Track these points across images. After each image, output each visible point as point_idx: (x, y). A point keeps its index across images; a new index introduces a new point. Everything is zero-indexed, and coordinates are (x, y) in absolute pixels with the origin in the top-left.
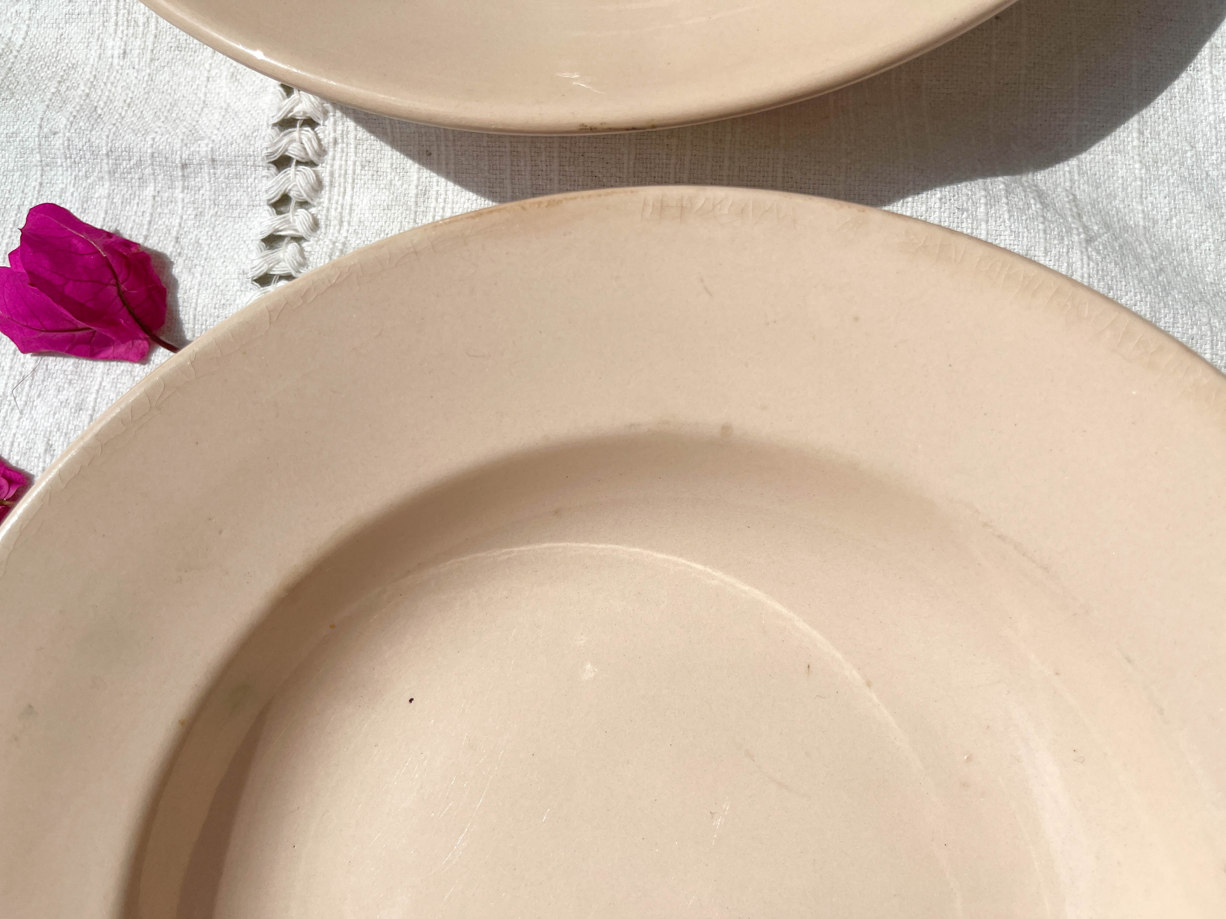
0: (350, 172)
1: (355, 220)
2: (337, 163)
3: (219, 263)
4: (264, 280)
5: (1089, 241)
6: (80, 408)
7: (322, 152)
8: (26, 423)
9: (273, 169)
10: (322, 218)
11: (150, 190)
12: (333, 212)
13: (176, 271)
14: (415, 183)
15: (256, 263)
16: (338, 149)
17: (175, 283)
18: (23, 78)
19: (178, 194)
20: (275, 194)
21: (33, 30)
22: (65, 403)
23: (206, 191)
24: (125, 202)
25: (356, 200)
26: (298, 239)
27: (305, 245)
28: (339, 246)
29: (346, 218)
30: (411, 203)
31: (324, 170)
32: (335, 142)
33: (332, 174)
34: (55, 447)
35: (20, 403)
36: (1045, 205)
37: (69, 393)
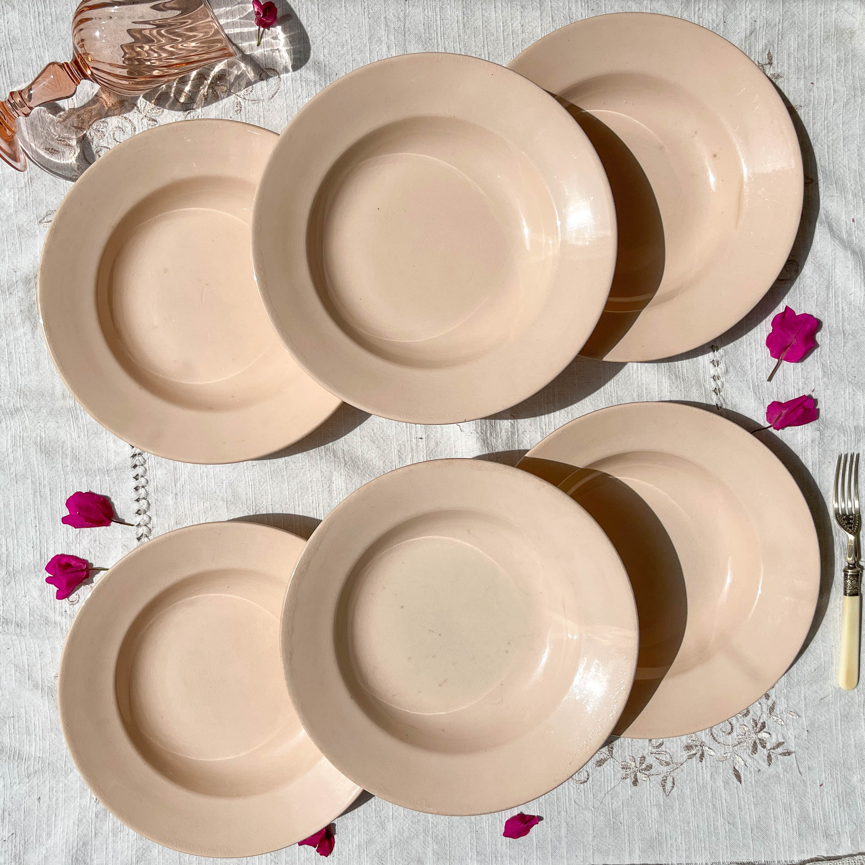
0: (154, 465)
1: (158, 479)
2: (150, 464)
3: (124, 496)
4: (138, 500)
5: (346, 464)
6: (96, 541)
7: (145, 461)
8: (81, 546)
9: (133, 469)
10: (148, 479)
11: (98, 478)
12: (151, 477)
13: (113, 500)
14: (172, 466)
15: (135, 496)
16: (149, 459)
17: (113, 503)
18: (51, 449)
19: (107, 477)
20: (135, 475)
21: (47, 432)
22: (91, 540)
23: (115, 476)
24: (92, 482)
25: (157, 473)
26: (143, 487)
27: (146, 488)
28: (155, 487)
29: (155, 478)
30: (173, 472)
31: (146, 466)
32: (148, 458)
33: (149, 467)
34: (92, 551)
35: (78, 541)
36: (334, 457)
37: (91, 537)
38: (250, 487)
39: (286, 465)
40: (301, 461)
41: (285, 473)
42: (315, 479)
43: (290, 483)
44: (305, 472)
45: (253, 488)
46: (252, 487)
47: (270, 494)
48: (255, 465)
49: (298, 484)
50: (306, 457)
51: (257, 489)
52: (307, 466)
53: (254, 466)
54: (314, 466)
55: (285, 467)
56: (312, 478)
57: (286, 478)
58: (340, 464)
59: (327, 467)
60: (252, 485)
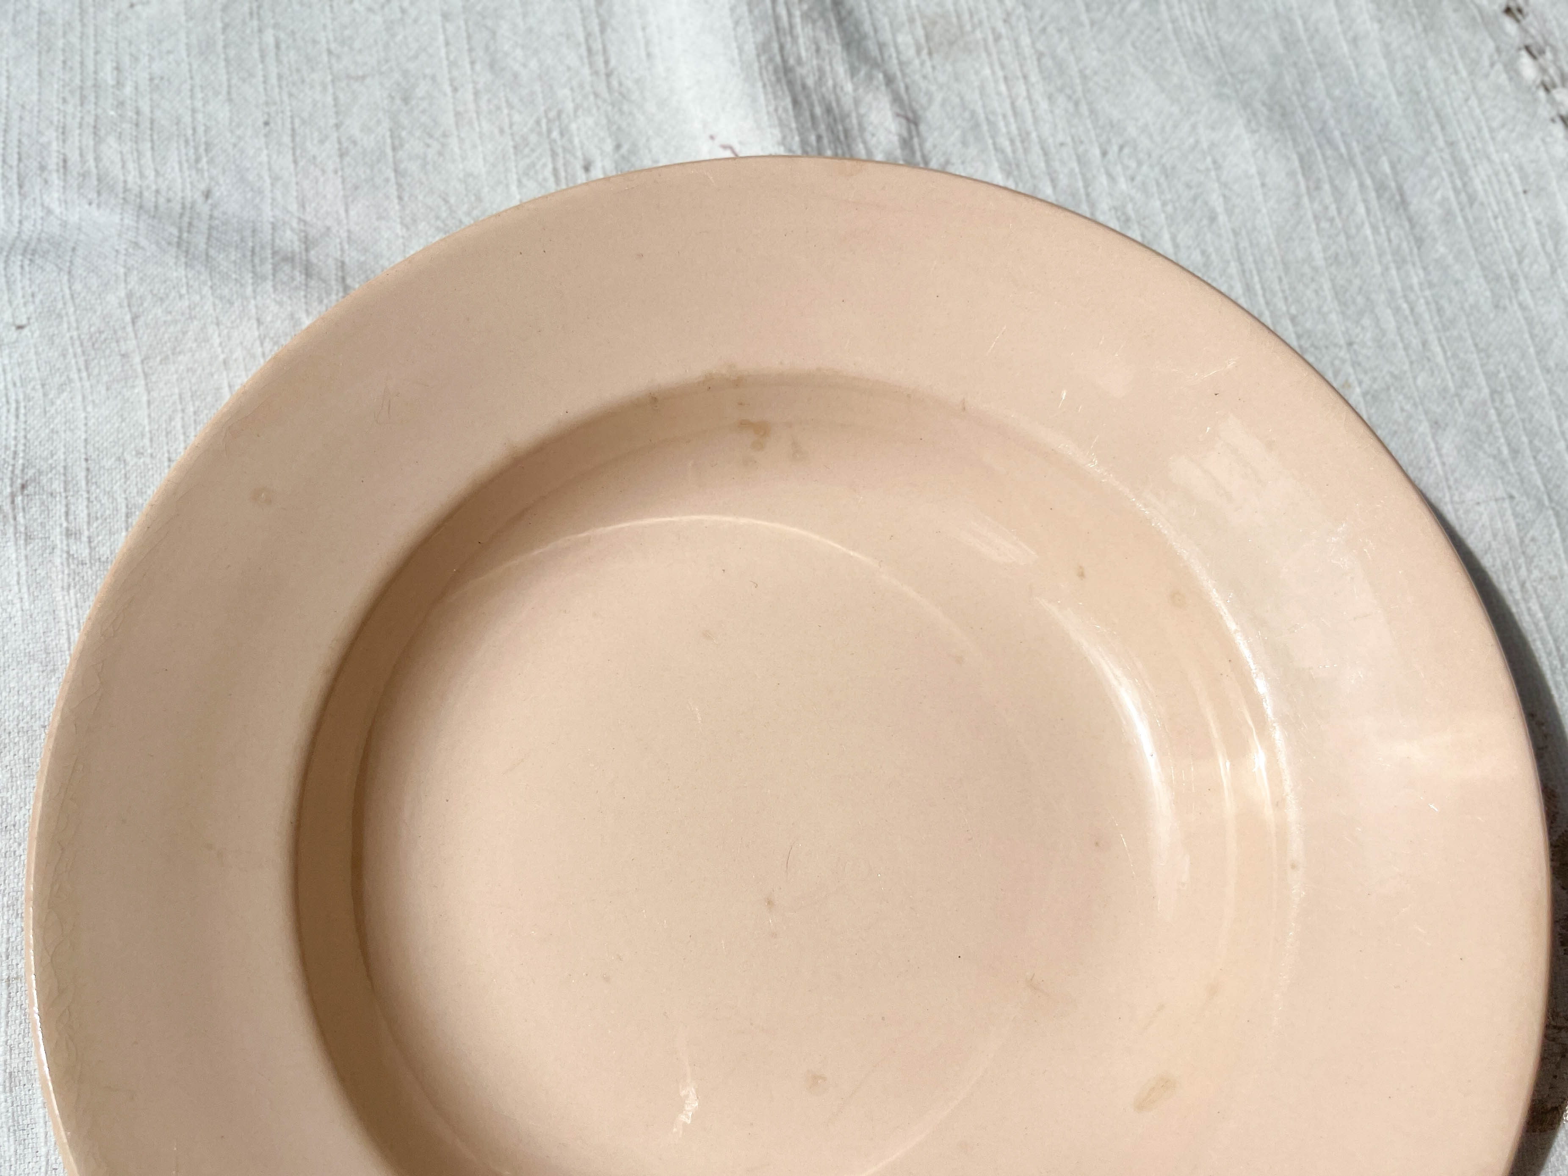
38: (13, 410)
39: (134, 309)
40: (183, 291)
41: (132, 344)
42: (238, 353)
43: (154, 378)
44: (204, 328)
45: (22, 411)
46: (17, 409)
47: (81, 425)
48: (24, 322)
49: (180, 379)
50: (202, 278)
51: (38, 412)
52: (208, 306)
53: (20, 327)
54: (231, 303)
55: (128, 318)
56: (227, 350)
57: (137, 359)
58: (328, 294)
59: (280, 304)
60: (17, 402)
